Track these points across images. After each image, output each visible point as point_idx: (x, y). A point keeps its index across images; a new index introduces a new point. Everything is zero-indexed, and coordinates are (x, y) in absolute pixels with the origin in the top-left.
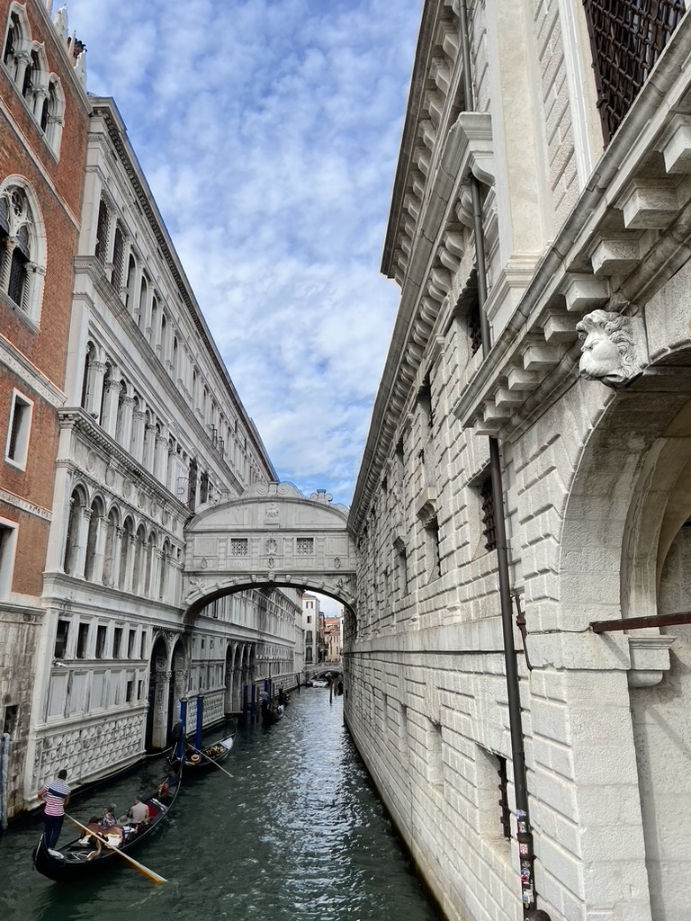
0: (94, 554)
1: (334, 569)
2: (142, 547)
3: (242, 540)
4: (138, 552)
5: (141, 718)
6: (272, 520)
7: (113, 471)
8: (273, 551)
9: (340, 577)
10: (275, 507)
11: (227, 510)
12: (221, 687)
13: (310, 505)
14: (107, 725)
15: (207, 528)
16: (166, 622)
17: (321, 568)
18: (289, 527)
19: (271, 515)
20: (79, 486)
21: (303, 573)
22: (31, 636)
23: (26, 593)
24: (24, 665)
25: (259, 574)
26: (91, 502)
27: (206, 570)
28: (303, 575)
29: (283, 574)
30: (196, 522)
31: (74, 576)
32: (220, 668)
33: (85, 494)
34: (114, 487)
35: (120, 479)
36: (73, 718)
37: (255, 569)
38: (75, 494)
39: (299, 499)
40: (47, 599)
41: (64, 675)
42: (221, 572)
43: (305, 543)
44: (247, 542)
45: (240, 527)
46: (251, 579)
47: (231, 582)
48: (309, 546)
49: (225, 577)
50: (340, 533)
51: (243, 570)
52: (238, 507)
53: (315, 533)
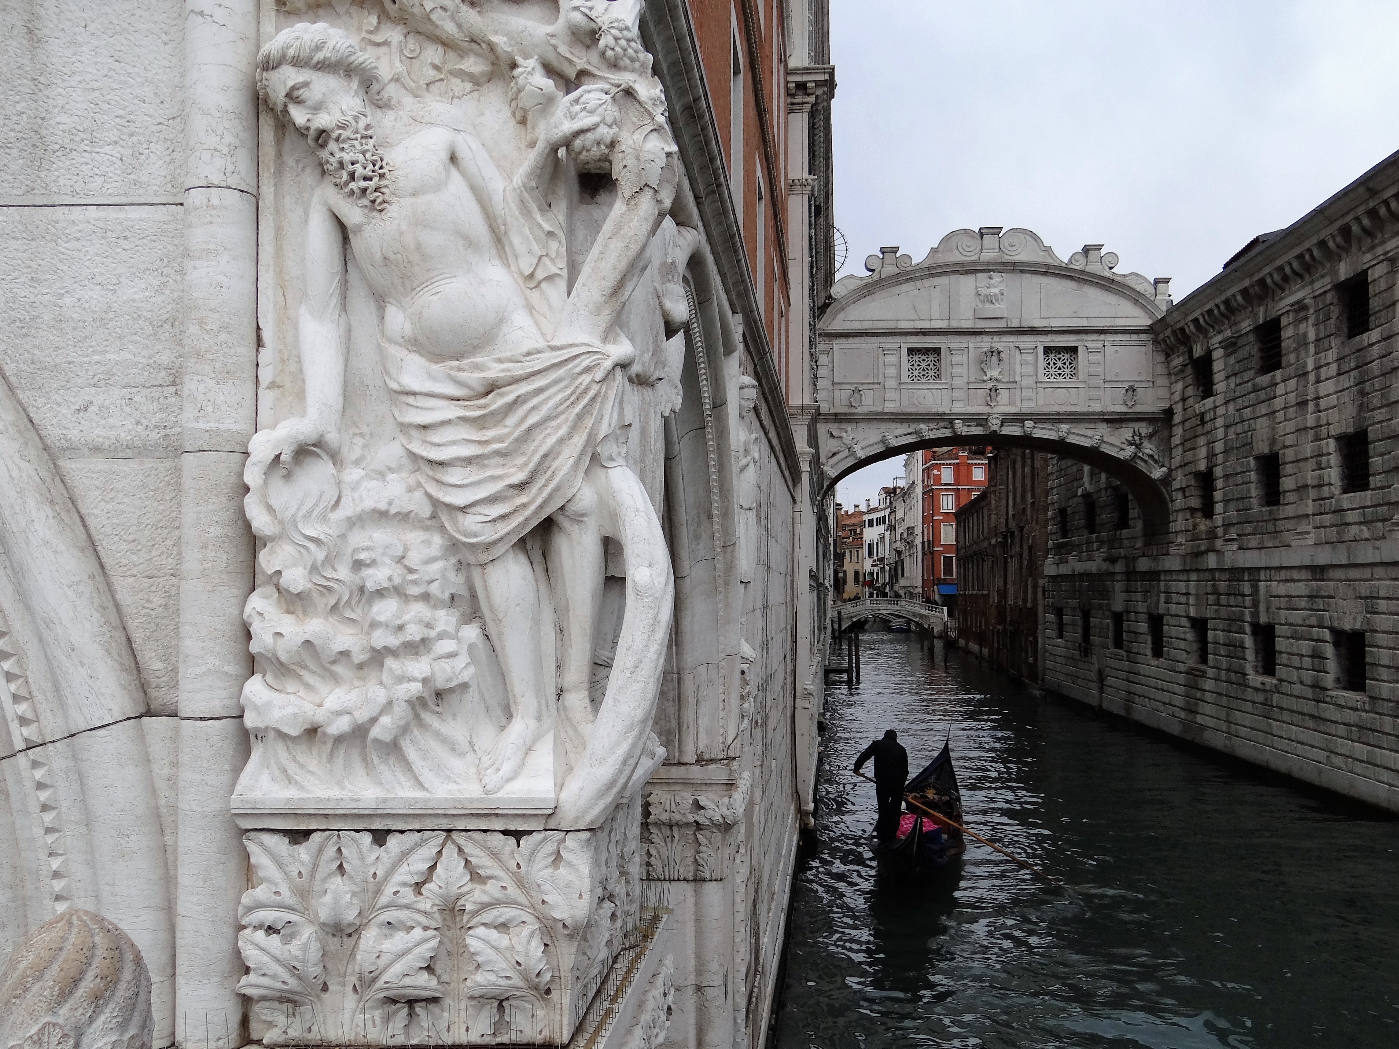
1: (1121, 409)
3: (927, 351)
6: (990, 310)
8: (994, 373)
9: (1136, 425)
10: (997, 283)
11: (896, 290)
13: (1071, 278)
15: (856, 326)
17: (1096, 407)
18: (1027, 323)
19: (989, 299)
21: (1059, 418)
25: (968, 419)
27: (860, 410)
28: (1060, 421)
29: (1019, 419)
30: (835, 315)
37: (959, 407)
39: (1049, 266)
42: (892, 414)
43: (1059, 356)
44: (939, 354)
45: (925, 325)
46: (952, 427)
47: (911, 433)
48: (1067, 364)
49: (899, 425)
50: (1134, 337)
51: (935, 411)
52: (919, 283)
53: (1082, 337)
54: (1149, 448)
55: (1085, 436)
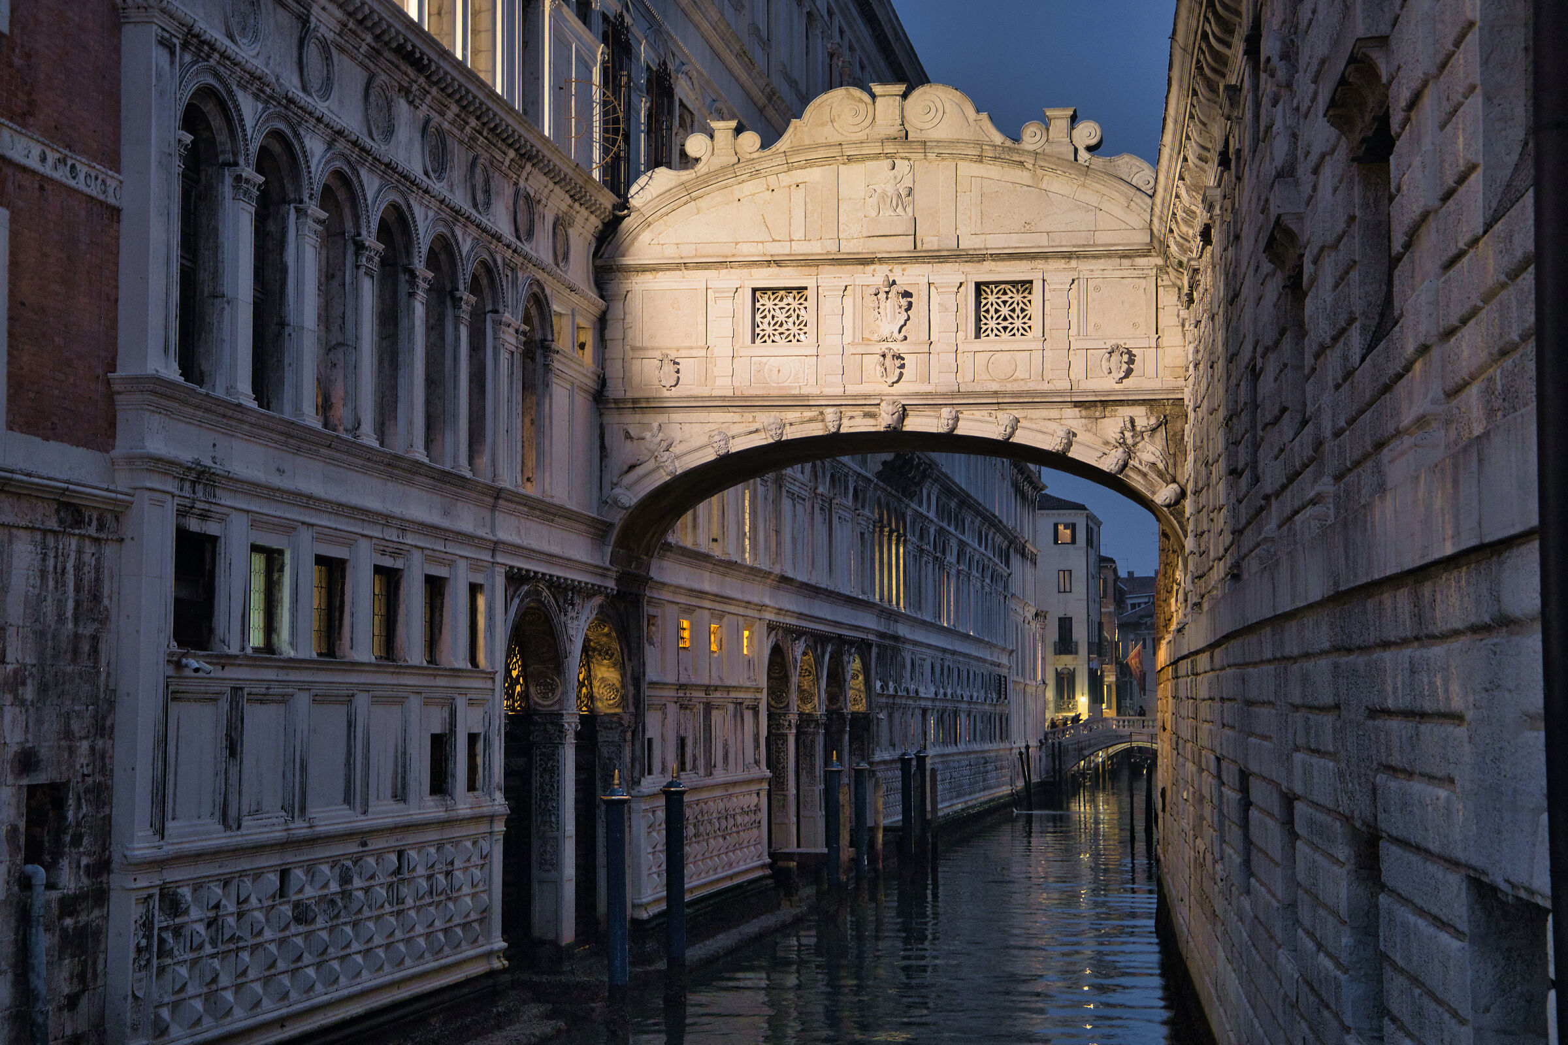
0: (282, 324)
1: (1102, 385)
2: (450, 312)
4: (435, 327)
5: (485, 846)
6: (888, 222)
7: (325, 46)
9: (1126, 412)
10: (901, 174)
11: (737, 191)
12: (755, 773)
13: (1021, 165)
14: (371, 861)
15: (670, 253)
16: (551, 558)
17: (1060, 384)
18: (947, 245)
20: (206, 92)
21: (997, 401)
22: (89, 575)
23: (59, 438)
24: (74, 661)
25: (849, 405)
26: (254, 148)
27: (674, 392)
28: (1000, 406)
29: (931, 404)
30: (635, 234)
31: (220, 393)
32: (748, 715)
33: (229, 120)
34: (333, 102)
35: (350, 75)
36: (253, 831)
37: (835, 387)
38: (192, 119)
39: (981, 146)
40: (130, 460)
41: (213, 699)
42: (723, 398)
43: (1005, 298)
44: (806, 300)
45: (779, 250)
46: (823, 420)
47: (757, 431)
48: (1018, 310)
49: (736, 417)
50: (1126, 262)
51: (796, 392)
52: (772, 179)
53: (1039, 264)
54: (1150, 452)
55: (1043, 433)
